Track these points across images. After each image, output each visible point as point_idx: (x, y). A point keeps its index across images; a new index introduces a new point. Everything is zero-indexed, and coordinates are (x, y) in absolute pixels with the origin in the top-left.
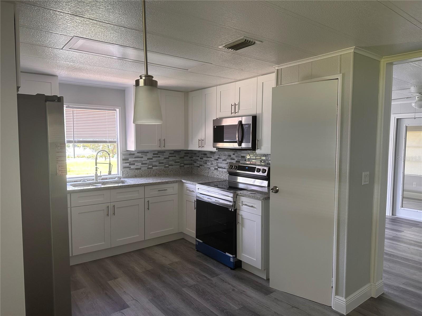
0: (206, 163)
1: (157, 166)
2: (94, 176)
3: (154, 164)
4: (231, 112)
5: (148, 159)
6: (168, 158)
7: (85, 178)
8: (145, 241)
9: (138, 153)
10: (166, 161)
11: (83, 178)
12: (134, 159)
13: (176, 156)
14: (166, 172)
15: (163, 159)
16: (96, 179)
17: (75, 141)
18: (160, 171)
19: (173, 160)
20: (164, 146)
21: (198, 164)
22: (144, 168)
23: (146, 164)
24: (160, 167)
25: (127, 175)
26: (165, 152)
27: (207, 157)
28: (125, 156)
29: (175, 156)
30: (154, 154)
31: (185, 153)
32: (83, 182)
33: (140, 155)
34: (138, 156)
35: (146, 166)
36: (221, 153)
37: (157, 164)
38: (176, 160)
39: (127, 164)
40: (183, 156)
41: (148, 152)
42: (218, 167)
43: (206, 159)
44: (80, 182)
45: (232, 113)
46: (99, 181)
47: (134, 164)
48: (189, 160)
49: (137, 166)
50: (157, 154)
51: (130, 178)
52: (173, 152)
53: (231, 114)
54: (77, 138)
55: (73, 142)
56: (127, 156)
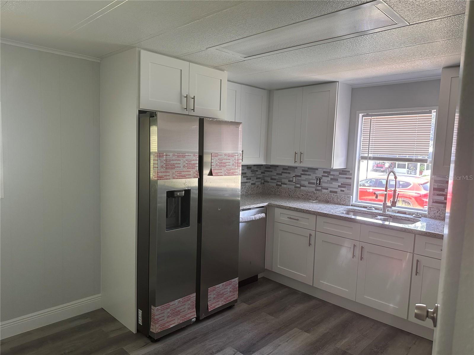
7: (372, 205)
11: (370, 205)
25: (437, 214)
44: (365, 209)
54: (373, 154)
55: (367, 158)
56: (441, 185)
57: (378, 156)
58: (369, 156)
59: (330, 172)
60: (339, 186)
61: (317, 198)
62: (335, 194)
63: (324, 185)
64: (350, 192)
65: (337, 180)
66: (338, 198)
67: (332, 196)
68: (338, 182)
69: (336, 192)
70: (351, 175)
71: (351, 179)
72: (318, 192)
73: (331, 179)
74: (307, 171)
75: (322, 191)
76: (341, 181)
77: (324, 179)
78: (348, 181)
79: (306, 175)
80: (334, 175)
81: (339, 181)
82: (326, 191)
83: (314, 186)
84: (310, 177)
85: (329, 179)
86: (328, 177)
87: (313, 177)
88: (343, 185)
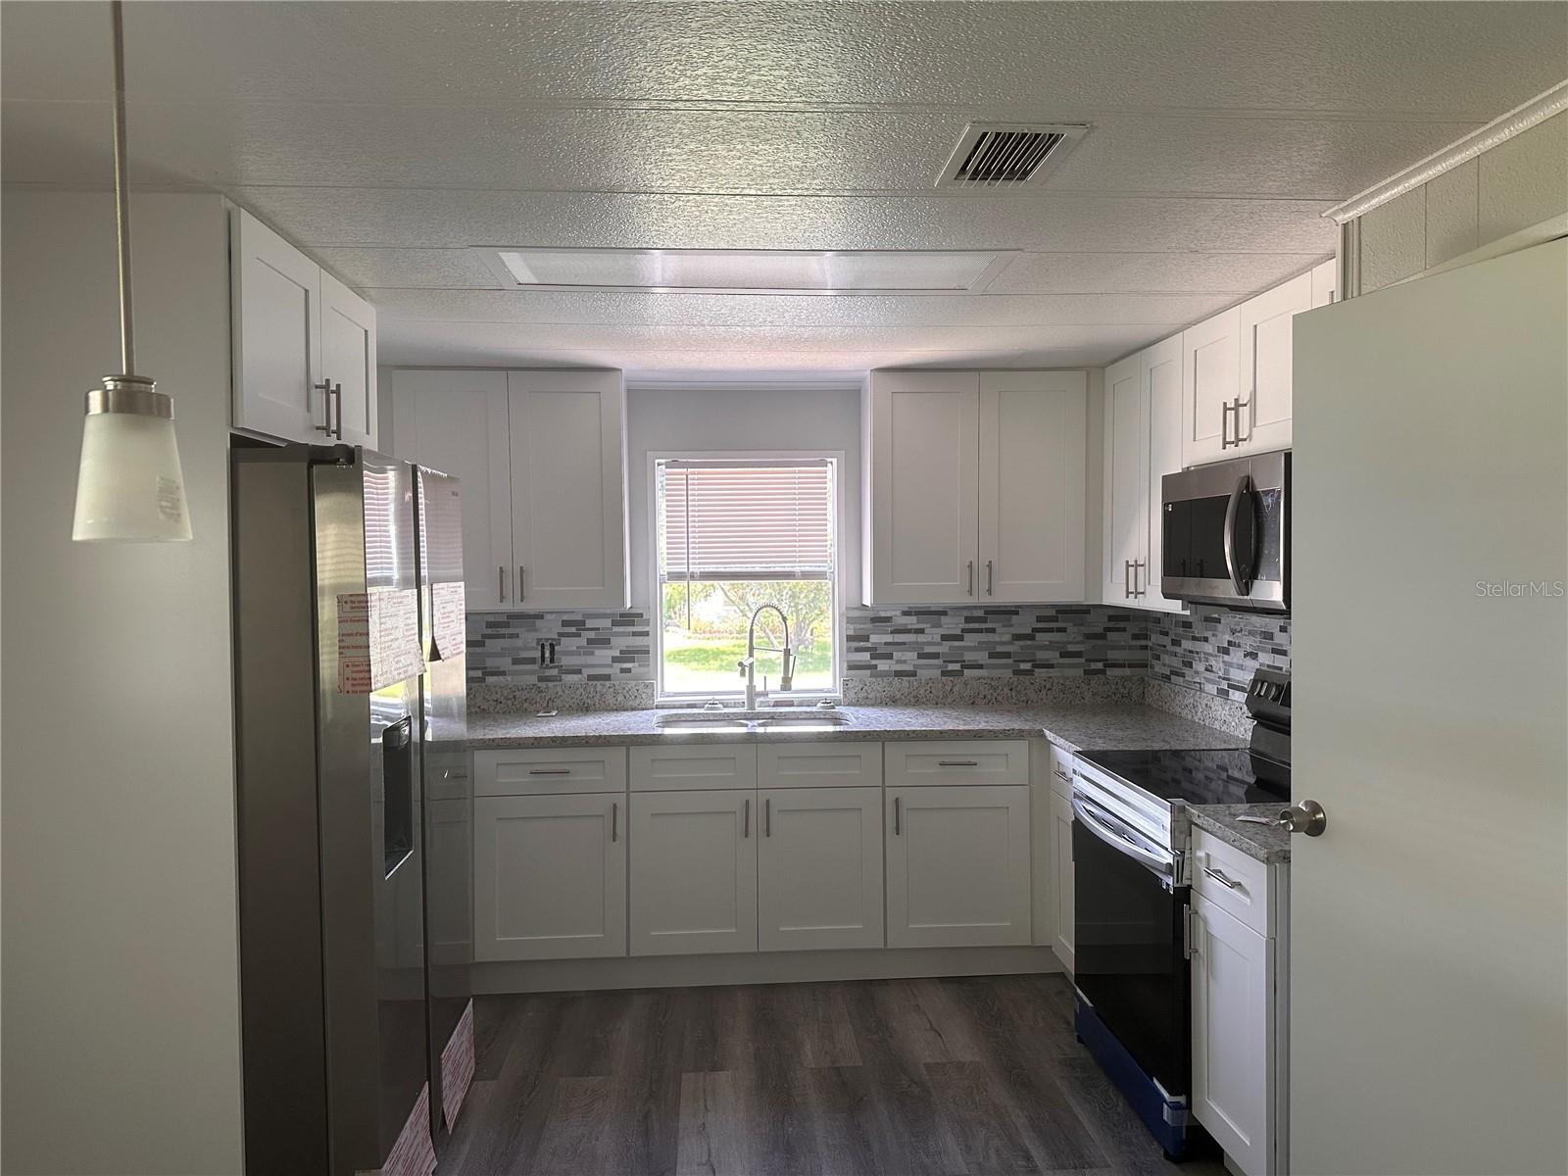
0: (1190, 665)
1: (981, 667)
2: (741, 693)
3: (969, 657)
4: (1224, 438)
5: (945, 638)
6: (1031, 637)
7: (716, 697)
8: (885, 951)
9: (905, 613)
10: (1022, 647)
11: (710, 697)
12: (889, 638)
13: (1068, 631)
14: (1019, 692)
15: (1007, 638)
16: (751, 706)
17: (693, 573)
18: (995, 689)
19: (1051, 646)
20: (989, 591)
21: (1165, 665)
22: (930, 672)
23: (936, 656)
24: (996, 673)
25: (862, 695)
26: (1017, 613)
27: (1194, 638)
28: (858, 626)
29: (1063, 630)
30: (968, 620)
31: (1111, 618)
32: (708, 709)
33: (911, 621)
34: (906, 625)
35: (939, 667)
36: (1238, 624)
37: (982, 657)
38: (1069, 646)
39: (865, 653)
40: (1101, 630)
41: (944, 613)
42: (1229, 686)
43: (1187, 644)
44: (702, 711)
45: (1225, 443)
46: (759, 710)
47: (889, 656)
48: (1131, 648)
49: (899, 662)
50: (983, 620)
51: (873, 705)
52: (1053, 613)
53: (1224, 448)
54: (699, 564)
55: (686, 577)
56: (862, 626)
57: (712, 568)
58: (691, 570)
59: (583, 623)
60: (615, 659)
61: (550, 704)
62: (608, 683)
63: (566, 661)
64: (648, 673)
65: (608, 641)
66: (616, 693)
67: (598, 690)
68: (611, 648)
69: (608, 677)
70: (648, 625)
71: (648, 635)
72: (551, 684)
73: (590, 641)
74: (506, 625)
75: (561, 681)
76: (620, 643)
77: (569, 644)
78: (639, 641)
79: (503, 636)
80: (599, 629)
81: (612, 644)
82: (576, 677)
83: (536, 667)
84: (519, 643)
85: (582, 641)
86: (579, 635)
87: (527, 641)
88: (628, 655)
